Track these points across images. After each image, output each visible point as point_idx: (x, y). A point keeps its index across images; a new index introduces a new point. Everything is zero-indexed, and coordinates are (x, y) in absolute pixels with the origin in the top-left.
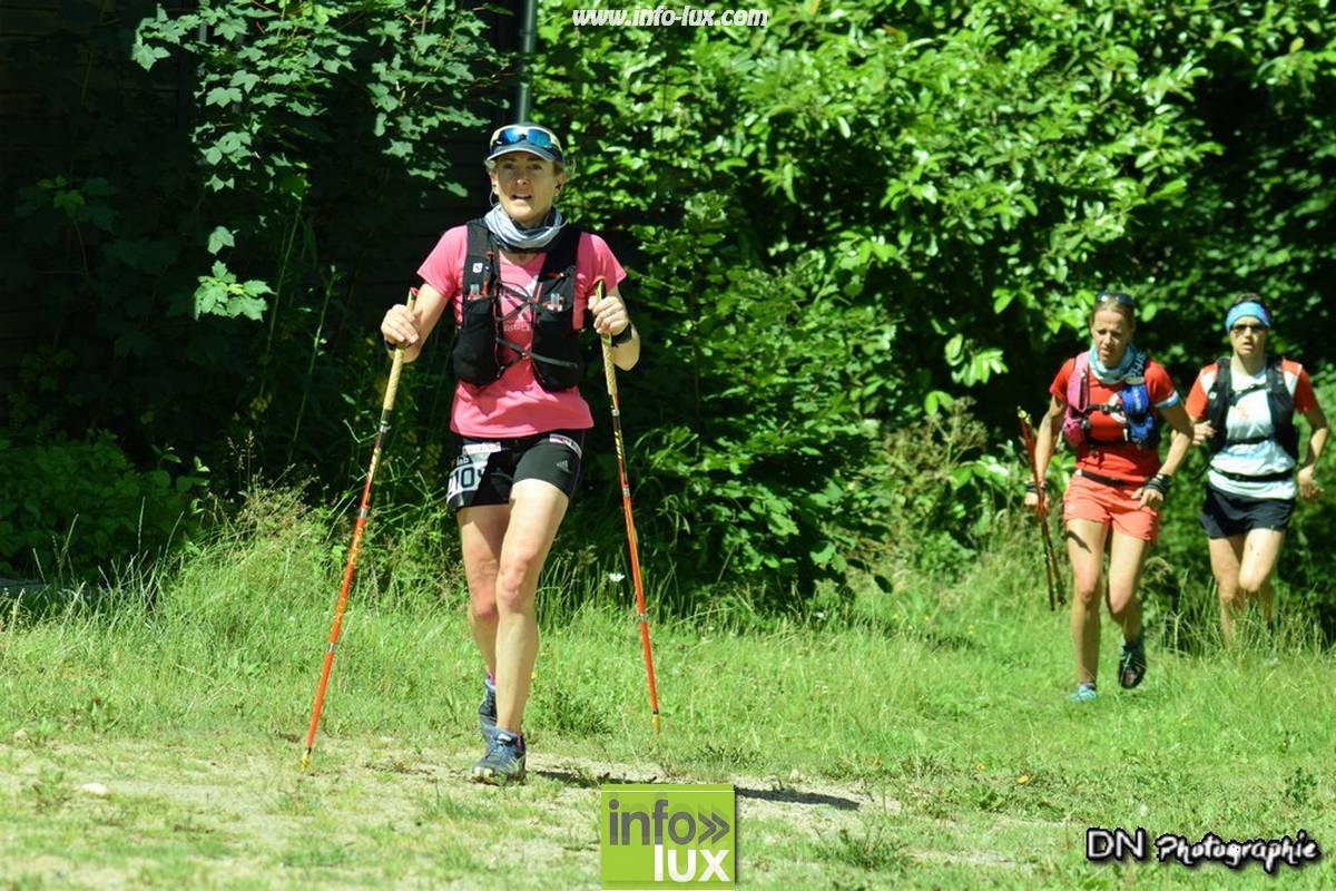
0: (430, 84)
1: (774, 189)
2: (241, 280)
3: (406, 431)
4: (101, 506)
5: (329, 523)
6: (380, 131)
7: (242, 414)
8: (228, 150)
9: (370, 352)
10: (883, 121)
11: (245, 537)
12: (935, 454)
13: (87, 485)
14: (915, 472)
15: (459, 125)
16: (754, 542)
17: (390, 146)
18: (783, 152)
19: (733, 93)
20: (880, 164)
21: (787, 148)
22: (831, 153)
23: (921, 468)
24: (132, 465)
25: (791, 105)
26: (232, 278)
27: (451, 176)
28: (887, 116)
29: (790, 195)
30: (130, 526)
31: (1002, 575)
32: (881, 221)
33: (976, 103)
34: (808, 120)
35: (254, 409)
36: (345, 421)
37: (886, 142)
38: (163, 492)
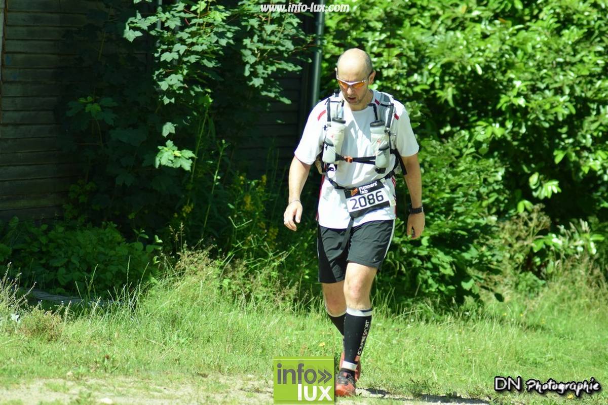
0: (272, 50)
1: (443, 100)
2: (180, 149)
3: (260, 222)
4: (109, 260)
5: (221, 268)
6: (247, 73)
7: (179, 214)
8: (171, 83)
9: (242, 183)
10: (498, 66)
11: (180, 275)
12: (524, 232)
13: (102, 249)
14: (515, 241)
15: (286, 70)
16: (433, 277)
17: (251, 80)
18: (447, 82)
19: (423, 52)
20: (496, 88)
21: (450, 80)
22: (472, 82)
23: (518, 238)
24: (124, 239)
25: (452, 58)
26: (176, 148)
27: (282, 94)
28: (500, 64)
29: (451, 103)
30: (124, 270)
31: (559, 293)
32: (497, 115)
33: (545, 57)
34: (461, 66)
35: (184, 211)
36: (230, 217)
37: (500, 77)
38: (139, 253)
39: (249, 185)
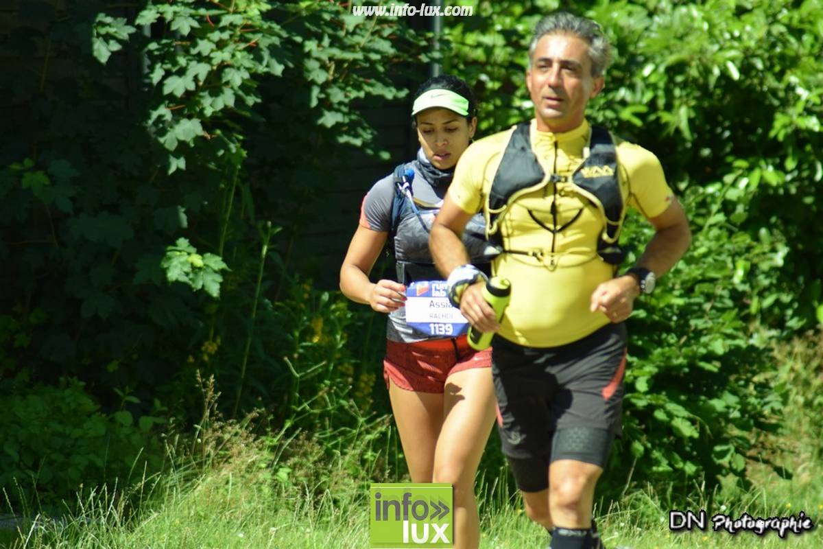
0: (356, 60)
1: (672, 130)
2: (200, 252)
3: (341, 364)
4: (73, 446)
5: (273, 449)
6: (314, 103)
7: (196, 358)
9: (306, 295)
10: (768, 64)
13: (59, 428)
14: (812, 375)
15: (383, 97)
17: (321, 115)
18: (679, 97)
19: (632, 48)
20: (767, 103)
21: (683, 95)
24: (98, 407)
25: (683, 55)
26: (194, 250)
28: (771, 61)
29: (687, 133)
32: (770, 152)
34: (701, 68)
35: (206, 351)
36: (286, 359)
37: (771, 82)
38: (126, 431)
39: (318, 298)
